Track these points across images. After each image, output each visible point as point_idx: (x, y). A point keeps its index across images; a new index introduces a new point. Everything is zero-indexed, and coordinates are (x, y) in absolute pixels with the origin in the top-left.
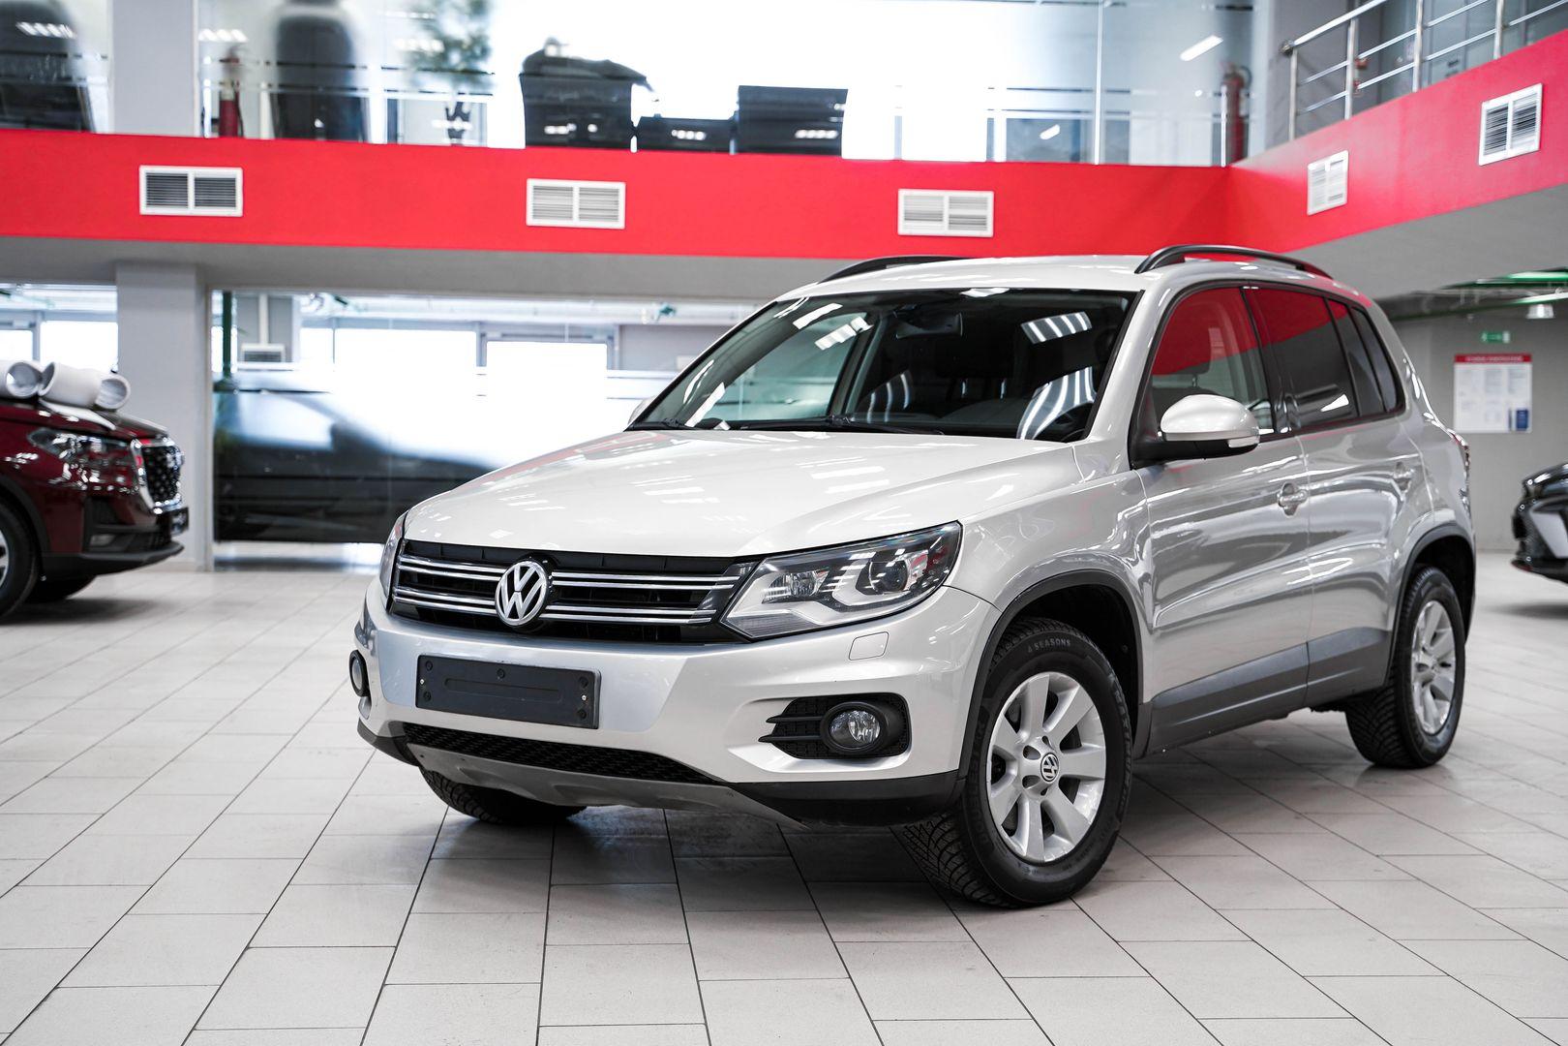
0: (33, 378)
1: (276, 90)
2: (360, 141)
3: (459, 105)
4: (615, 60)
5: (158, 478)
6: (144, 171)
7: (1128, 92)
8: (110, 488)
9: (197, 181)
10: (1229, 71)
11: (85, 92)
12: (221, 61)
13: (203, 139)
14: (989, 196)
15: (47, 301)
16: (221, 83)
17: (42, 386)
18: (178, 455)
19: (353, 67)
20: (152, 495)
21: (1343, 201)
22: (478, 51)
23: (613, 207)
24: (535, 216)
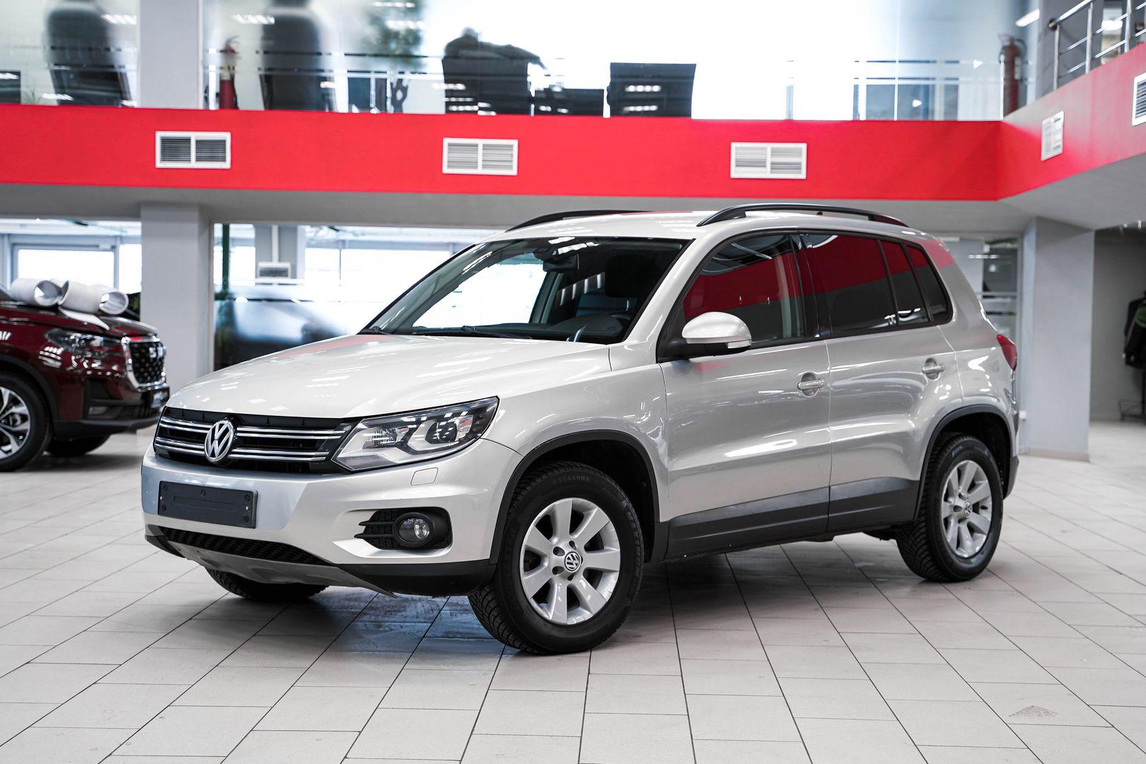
0: (55, 292)
1: (262, 72)
2: (327, 110)
3: (400, 81)
4: (516, 44)
5: (142, 365)
6: (159, 135)
7: (957, 62)
8: (109, 373)
9: (198, 142)
10: (1007, 43)
11: (124, 78)
12: (221, 51)
13: (206, 111)
14: (803, 146)
15: (121, 229)
16: (221, 68)
17: (61, 297)
18: (160, 349)
19: (320, 54)
20: (137, 378)
21: (1060, 151)
22: (411, 40)
23: (508, 158)
24: (449, 167)
